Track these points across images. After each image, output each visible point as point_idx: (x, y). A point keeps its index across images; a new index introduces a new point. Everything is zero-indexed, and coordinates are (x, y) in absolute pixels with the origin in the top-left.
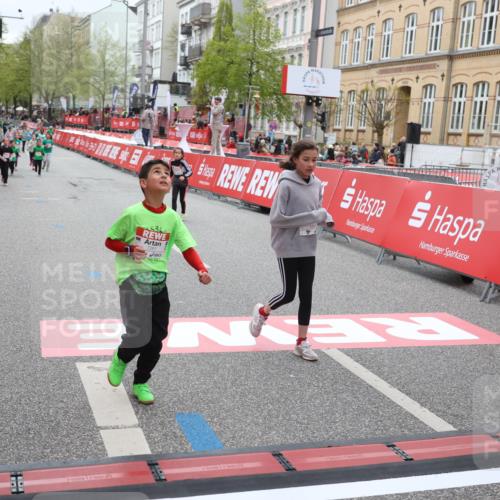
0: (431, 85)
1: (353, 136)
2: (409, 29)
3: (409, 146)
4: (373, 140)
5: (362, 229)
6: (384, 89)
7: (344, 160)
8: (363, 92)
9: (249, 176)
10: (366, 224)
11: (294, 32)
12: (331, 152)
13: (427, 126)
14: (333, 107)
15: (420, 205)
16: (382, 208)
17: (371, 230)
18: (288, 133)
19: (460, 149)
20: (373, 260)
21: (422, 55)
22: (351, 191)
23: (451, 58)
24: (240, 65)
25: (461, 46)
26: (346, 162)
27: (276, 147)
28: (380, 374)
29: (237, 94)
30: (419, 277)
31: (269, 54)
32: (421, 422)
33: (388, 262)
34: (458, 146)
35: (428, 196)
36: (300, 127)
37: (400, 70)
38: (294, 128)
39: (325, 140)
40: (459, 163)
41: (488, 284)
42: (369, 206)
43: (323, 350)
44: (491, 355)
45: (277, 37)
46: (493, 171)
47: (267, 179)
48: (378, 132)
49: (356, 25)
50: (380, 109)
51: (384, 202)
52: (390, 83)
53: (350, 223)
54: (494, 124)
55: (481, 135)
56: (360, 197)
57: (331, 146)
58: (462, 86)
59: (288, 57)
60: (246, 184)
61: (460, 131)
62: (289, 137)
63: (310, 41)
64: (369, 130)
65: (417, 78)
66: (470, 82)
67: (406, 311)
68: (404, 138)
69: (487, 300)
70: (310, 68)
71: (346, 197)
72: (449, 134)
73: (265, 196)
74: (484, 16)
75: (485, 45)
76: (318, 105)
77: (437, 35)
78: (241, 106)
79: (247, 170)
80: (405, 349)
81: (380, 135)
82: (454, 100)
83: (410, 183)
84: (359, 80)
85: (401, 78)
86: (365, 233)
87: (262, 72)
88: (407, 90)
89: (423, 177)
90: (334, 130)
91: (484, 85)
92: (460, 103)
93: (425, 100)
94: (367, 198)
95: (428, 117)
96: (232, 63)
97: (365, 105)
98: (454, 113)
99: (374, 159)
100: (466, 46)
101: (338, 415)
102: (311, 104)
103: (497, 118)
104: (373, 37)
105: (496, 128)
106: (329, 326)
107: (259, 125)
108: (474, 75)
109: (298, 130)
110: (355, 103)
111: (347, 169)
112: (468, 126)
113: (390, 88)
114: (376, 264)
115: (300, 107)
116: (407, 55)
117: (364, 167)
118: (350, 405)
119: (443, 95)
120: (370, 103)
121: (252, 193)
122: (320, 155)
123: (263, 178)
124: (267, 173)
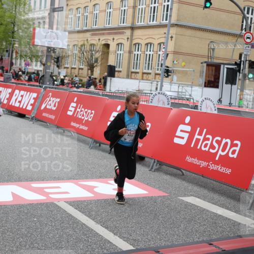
0: (121, 44)
1: (76, 71)
2: (109, 10)
3: (109, 79)
4: (88, 74)
5: (80, 128)
6: (94, 45)
7: (70, 85)
8: (82, 46)
9: (11, 94)
10: (83, 125)
11: (40, 8)
12: (62, 81)
13: (119, 67)
14: (64, 54)
15: (114, 114)
16: (92, 115)
17: (86, 128)
18: (36, 68)
19: (138, 81)
20: (88, 147)
21: (116, 26)
22: (74, 105)
23: (132, 28)
24: (6, 26)
25: (138, 22)
26: (72, 87)
27: (29, 77)
28: (90, 216)
29: (4, 44)
31: (25, 21)
32: (114, 245)
33: (96, 148)
34: (137, 79)
35: (119, 108)
36: (44, 65)
37: (104, 34)
38: (40, 66)
39: (59, 73)
40: (137, 89)
41: (153, 160)
42: (85, 114)
43: (56, 203)
44: (155, 203)
45: (30, 10)
46: (156, 95)
47: (22, 96)
48: (90, 69)
49: (77, 7)
50: (92, 56)
51: (93, 112)
52: (98, 41)
53: (73, 124)
54: (157, 67)
55: (150, 74)
56: (79, 108)
57: (62, 77)
58: (139, 45)
59: (36, 22)
60: (9, 99)
61: (138, 70)
62: (38, 71)
63: (49, 14)
64: (86, 68)
65: (113, 39)
66: (143, 42)
67: (106, 177)
68: (106, 74)
69: (153, 170)
70: (49, 30)
71: (71, 108)
72: (132, 72)
73: (21, 107)
74: (151, 6)
75: (151, 22)
76: (54, 52)
77: (124, 15)
78: (7, 51)
79: (10, 90)
80: (106, 201)
81: (92, 72)
82: (134, 53)
83: (108, 101)
85: (103, 39)
86: (82, 130)
87: (20, 31)
88: (107, 46)
89: (116, 97)
90: (65, 68)
91: (151, 45)
92: (138, 55)
93: (118, 52)
94: (83, 109)
95: (120, 62)
97: (83, 53)
98: (134, 60)
99: (88, 86)
100: (141, 22)
101: (63, 243)
102: (50, 52)
103: (158, 64)
104: (88, 14)
105: (158, 70)
106: (59, 187)
107: (19, 63)
108: (145, 39)
109: (43, 67)
110: (77, 52)
111: (71, 91)
112: (142, 68)
113: (97, 44)
114: (89, 149)
115: (44, 53)
116: (108, 25)
117: (82, 90)
118: (71, 236)
119: (128, 50)
120: (86, 52)
121: (13, 105)
122: (56, 83)
123: (20, 96)
124: (22, 93)
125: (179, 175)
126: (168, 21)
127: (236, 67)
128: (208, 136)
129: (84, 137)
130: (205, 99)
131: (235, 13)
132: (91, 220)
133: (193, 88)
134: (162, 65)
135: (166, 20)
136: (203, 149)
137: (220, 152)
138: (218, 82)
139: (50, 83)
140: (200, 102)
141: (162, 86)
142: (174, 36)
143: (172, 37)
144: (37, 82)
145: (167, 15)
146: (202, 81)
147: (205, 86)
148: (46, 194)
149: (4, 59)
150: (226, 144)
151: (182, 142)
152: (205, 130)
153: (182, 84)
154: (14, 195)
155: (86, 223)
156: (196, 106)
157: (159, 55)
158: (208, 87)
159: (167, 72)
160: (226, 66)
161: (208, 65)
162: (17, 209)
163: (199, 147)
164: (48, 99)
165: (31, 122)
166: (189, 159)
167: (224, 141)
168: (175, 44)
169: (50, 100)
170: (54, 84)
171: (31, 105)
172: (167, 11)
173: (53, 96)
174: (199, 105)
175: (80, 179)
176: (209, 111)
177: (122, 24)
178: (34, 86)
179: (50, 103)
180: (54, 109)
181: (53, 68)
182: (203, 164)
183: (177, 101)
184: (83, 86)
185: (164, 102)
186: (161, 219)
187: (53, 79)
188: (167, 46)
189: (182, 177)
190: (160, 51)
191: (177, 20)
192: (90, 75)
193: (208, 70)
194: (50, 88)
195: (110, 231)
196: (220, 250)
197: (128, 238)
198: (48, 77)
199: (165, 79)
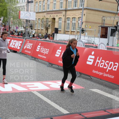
0: (61, 18)
1: (40, 31)
2: (54, 2)
3: (55, 34)
4: (45, 32)
5: (43, 57)
6: (48, 18)
7: (37, 38)
8: (42, 19)
10: (44, 56)
11: (22, 2)
13: (60, 29)
14: (34, 23)
15: (58, 50)
16: (48, 51)
17: (45, 57)
18: (21, 30)
19: (69, 35)
20: (46, 66)
21: (58, 9)
22: (39, 46)
23: (66, 11)
25: (68, 8)
26: (38, 38)
27: (18, 34)
28: (48, 98)
29: (6, 18)
30: (59, 71)
31: (15, 8)
32: (60, 111)
33: (50, 66)
34: (69, 34)
35: (60, 48)
36: (25, 28)
37: (52, 13)
38: (23, 29)
39: (32, 32)
40: (69, 39)
41: (77, 72)
42: (44, 51)
43: (32, 92)
44: (79, 92)
45: (17, 2)
47: (15, 43)
50: (47, 24)
51: (48, 50)
52: (50, 17)
53: (39, 55)
54: (78, 29)
55: (75, 32)
56: (42, 48)
57: (33, 34)
58: (69, 18)
59: (21, 8)
60: (9, 44)
61: (69, 30)
62: (22, 31)
63: (26, 4)
64: (44, 29)
65: (57, 16)
66: (71, 17)
67: (55, 80)
68: (54, 32)
70: (27, 12)
71: (38, 48)
72: (66, 31)
73: (15, 47)
75: (75, 8)
76: (29, 22)
77: (62, 4)
80: (55, 91)
81: (47, 31)
82: (67, 22)
83: (55, 44)
84: (41, 16)
85: (53, 16)
86: (43, 58)
87: (13, 12)
88: (54, 19)
89: (59, 43)
90: (35, 29)
91: (75, 18)
92: (69, 23)
93: (59, 22)
94: (44, 49)
95: (60, 26)
96: (4, 9)
98: (67, 25)
99: (46, 38)
100: (70, 8)
101: (36, 110)
102: (27, 22)
103: (78, 27)
104: (45, 4)
105: (78, 30)
106: (33, 85)
107: (13, 27)
108: (72, 16)
109: (24, 29)
110: (40, 22)
111: (38, 40)
112: (71, 29)
113: (50, 18)
114: (47, 67)
115: (25, 22)
116: (54, 9)
117: (43, 40)
118: (40, 107)
119: (64, 21)
120: (44, 22)
121: (11, 47)
122: (31, 36)
123: (14, 42)
124: (15, 41)
125: (89, 79)
126: (82, 7)
127: (115, 28)
128: (102, 61)
129: (45, 62)
130: (101, 43)
131: (114, 3)
132: (49, 100)
133: (95, 39)
134: (80, 27)
135: (82, 6)
136: (101, 67)
137: (109, 68)
138: (107, 36)
139: (28, 37)
140: (98, 45)
141: (80, 37)
142: (85, 14)
143: (84, 15)
144: (22, 36)
145: (82, 4)
146: (99, 35)
147: (101, 37)
148: (28, 88)
149: (6, 26)
150: (111, 64)
151: (91, 63)
152: (101, 58)
153: (90, 36)
154: (13, 88)
155: (46, 101)
156: (97, 47)
157: (79, 23)
158: (102, 38)
159: (83, 31)
160: (110, 28)
161: (102, 27)
162: (15, 95)
163: (98, 66)
164: (27, 44)
165: (20, 55)
166: (94, 71)
167: (110, 63)
168: (86, 17)
169: (28, 44)
170: (30, 37)
171: (19, 47)
172: (82, 2)
173: (29, 43)
174: (98, 46)
175: (43, 81)
176: (103, 49)
177: (61, 9)
178: (20, 38)
179: (28, 45)
180: (30, 48)
181: (29, 30)
182: (101, 74)
183: (87, 45)
184: (43, 38)
185: (81, 45)
186: (82, 99)
187: (29, 34)
188: (82, 19)
189: (91, 80)
190: (79, 21)
191: (87, 7)
192: (46, 33)
193: (102, 30)
194: (28, 39)
195: (58, 105)
196: (110, 114)
197: (66, 108)
198: (27, 33)
199: (82, 34)
